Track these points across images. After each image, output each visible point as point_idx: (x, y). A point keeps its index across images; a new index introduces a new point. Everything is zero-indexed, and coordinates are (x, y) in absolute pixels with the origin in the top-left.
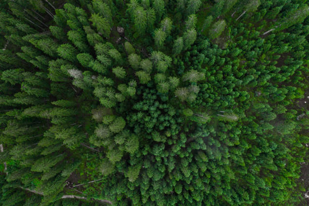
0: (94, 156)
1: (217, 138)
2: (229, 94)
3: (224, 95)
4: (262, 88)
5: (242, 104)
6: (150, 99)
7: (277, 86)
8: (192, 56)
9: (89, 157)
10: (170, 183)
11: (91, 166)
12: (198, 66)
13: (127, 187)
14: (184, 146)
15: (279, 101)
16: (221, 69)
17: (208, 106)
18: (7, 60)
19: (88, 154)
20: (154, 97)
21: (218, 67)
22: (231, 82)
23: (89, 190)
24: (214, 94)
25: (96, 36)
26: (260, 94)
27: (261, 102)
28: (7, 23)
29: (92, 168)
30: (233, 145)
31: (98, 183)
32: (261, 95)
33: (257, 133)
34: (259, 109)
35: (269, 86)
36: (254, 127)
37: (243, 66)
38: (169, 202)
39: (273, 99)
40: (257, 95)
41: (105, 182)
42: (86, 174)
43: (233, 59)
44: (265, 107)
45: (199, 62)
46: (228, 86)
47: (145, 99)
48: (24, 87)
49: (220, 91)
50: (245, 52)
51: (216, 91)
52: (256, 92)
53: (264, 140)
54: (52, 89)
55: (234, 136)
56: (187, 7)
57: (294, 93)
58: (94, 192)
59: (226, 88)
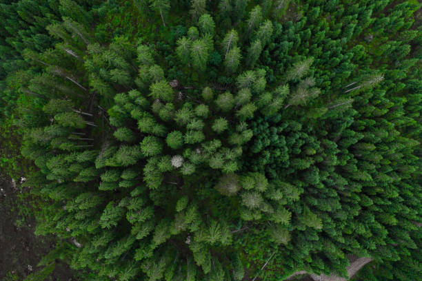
0: (246, 236)
1: (363, 117)
2: (342, 61)
3: (336, 67)
4: (370, 30)
5: (361, 62)
6: (264, 131)
7: (384, 15)
8: (271, 52)
9: (243, 242)
10: (353, 201)
11: (252, 249)
12: (286, 58)
13: (309, 241)
14: (338, 151)
15: (398, 28)
16: (312, 43)
17: (328, 91)
18: (91, 205)
19: (239, 240)
20: (267, 125)
21: (308, 43)
22: (335, 48)
23: (267, 277)
24: (325, 74)
25: (169, 106)
26: (372, 37)
27: (380, 45)
28: (67, 165)
29: (255, 251)
30: (388, 110)
31: (272, 261)
32: (374, 37)
33: (400, 79)
34: (384, 53)
35: (376, 21)
36: (393, 76)
37: (333, 22)
38: (367, 222)
39: (391, 31)
40: (370, 41)
41: (279, 255)
42: (252, 263)
43: (316, 23)
44: (390, 46)
45: (284, 53)
46: (334, 55)
47: (258, 134)
48: (131, 218)
49: (329, 66)
50: (323, 6)
51: (325, 69)
52: (366, 38)
53: (414, 80)
54: (153, 200)
55: (381, 100)
56: (235, 6)
57: (409, 8)
58: (274, 275)
59: (334, 58)
